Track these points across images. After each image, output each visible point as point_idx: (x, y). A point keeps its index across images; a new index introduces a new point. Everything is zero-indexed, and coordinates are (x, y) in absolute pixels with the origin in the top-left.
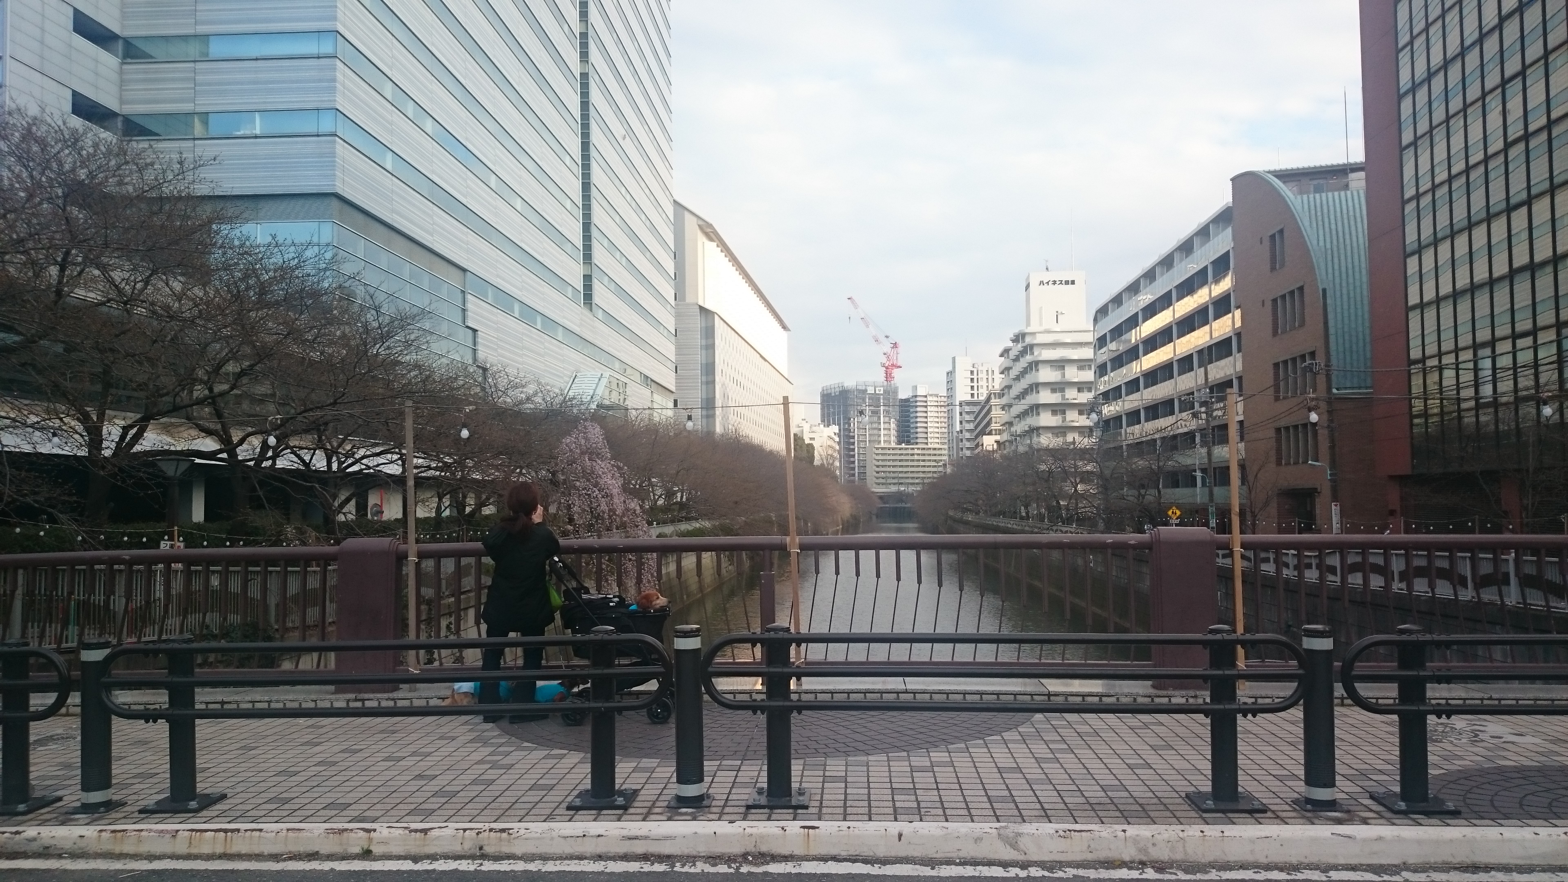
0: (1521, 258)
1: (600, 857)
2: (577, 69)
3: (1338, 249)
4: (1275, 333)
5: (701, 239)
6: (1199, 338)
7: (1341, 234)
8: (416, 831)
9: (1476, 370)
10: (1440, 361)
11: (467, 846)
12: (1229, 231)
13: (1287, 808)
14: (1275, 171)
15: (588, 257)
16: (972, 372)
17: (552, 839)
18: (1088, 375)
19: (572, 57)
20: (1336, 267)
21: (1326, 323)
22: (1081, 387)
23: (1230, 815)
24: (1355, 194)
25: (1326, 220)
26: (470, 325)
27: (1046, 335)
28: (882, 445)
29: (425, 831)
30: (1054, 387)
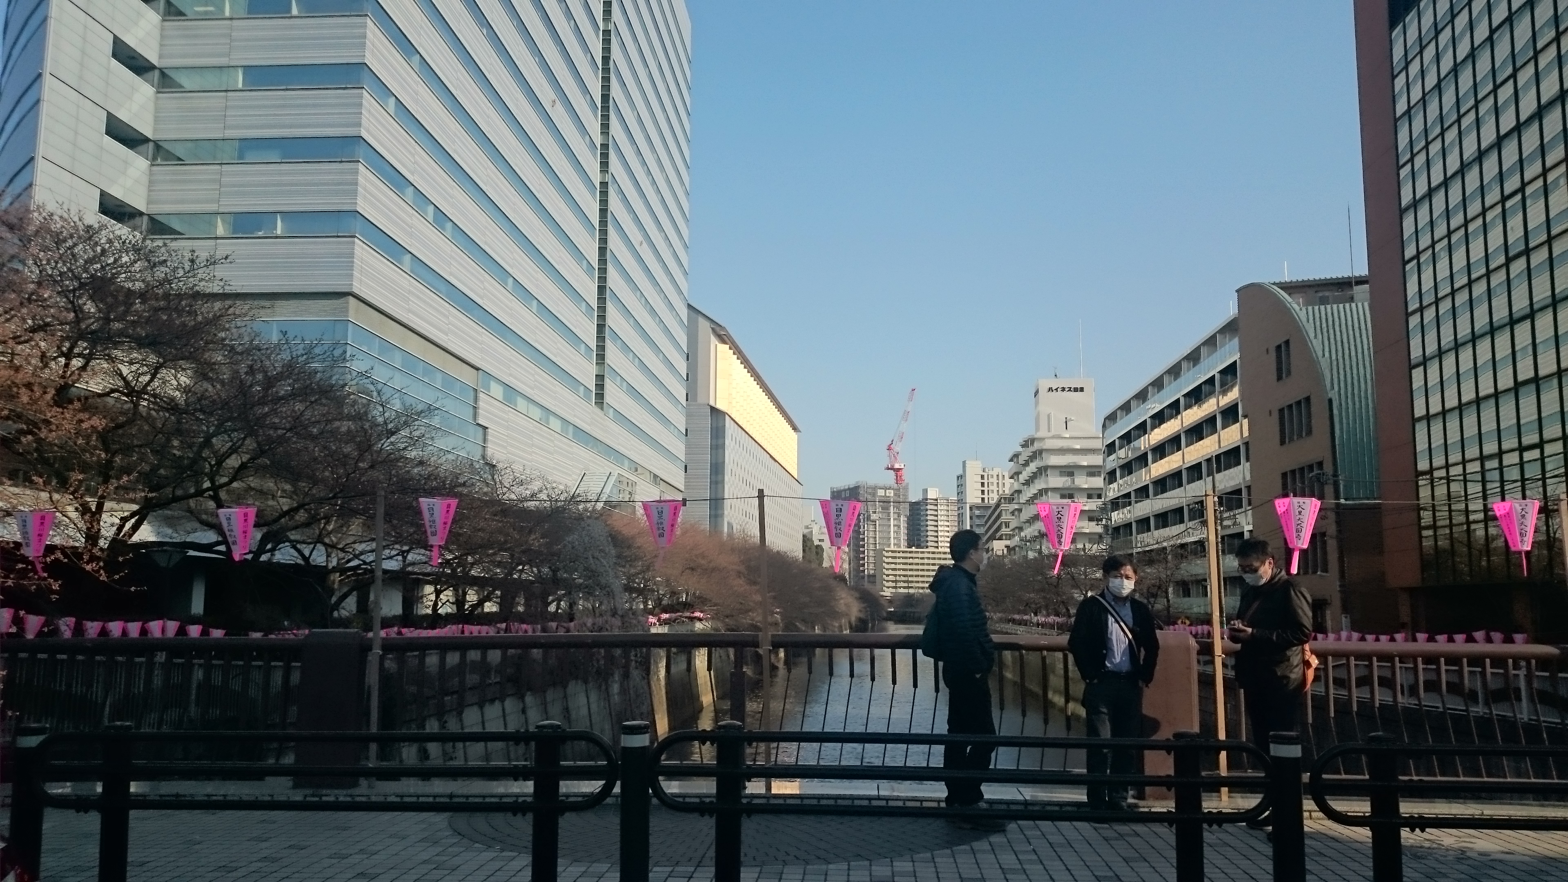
0: (1526, 372)
2: (597, 179)
3: (1344, 360)
4: (1282, 441)
5: (714, 340)
6: (1207, 447)
7: (1346, 345)
9: (1484, 482)
10: (1448, 472)
12: (1236, 341)
14: (1281, 283)
15: (601, 358)
16: (982, 477)
18: (1098, 482)
19: (593, 167)
20: (1342, 379)
21: (1333, 433)
22: (1091, 494)
24: (1360, 306)
25: (1332, 332)
26: (480, 422)
27: (1055, 440)
28: (892, 548)
30: (1064, 492)
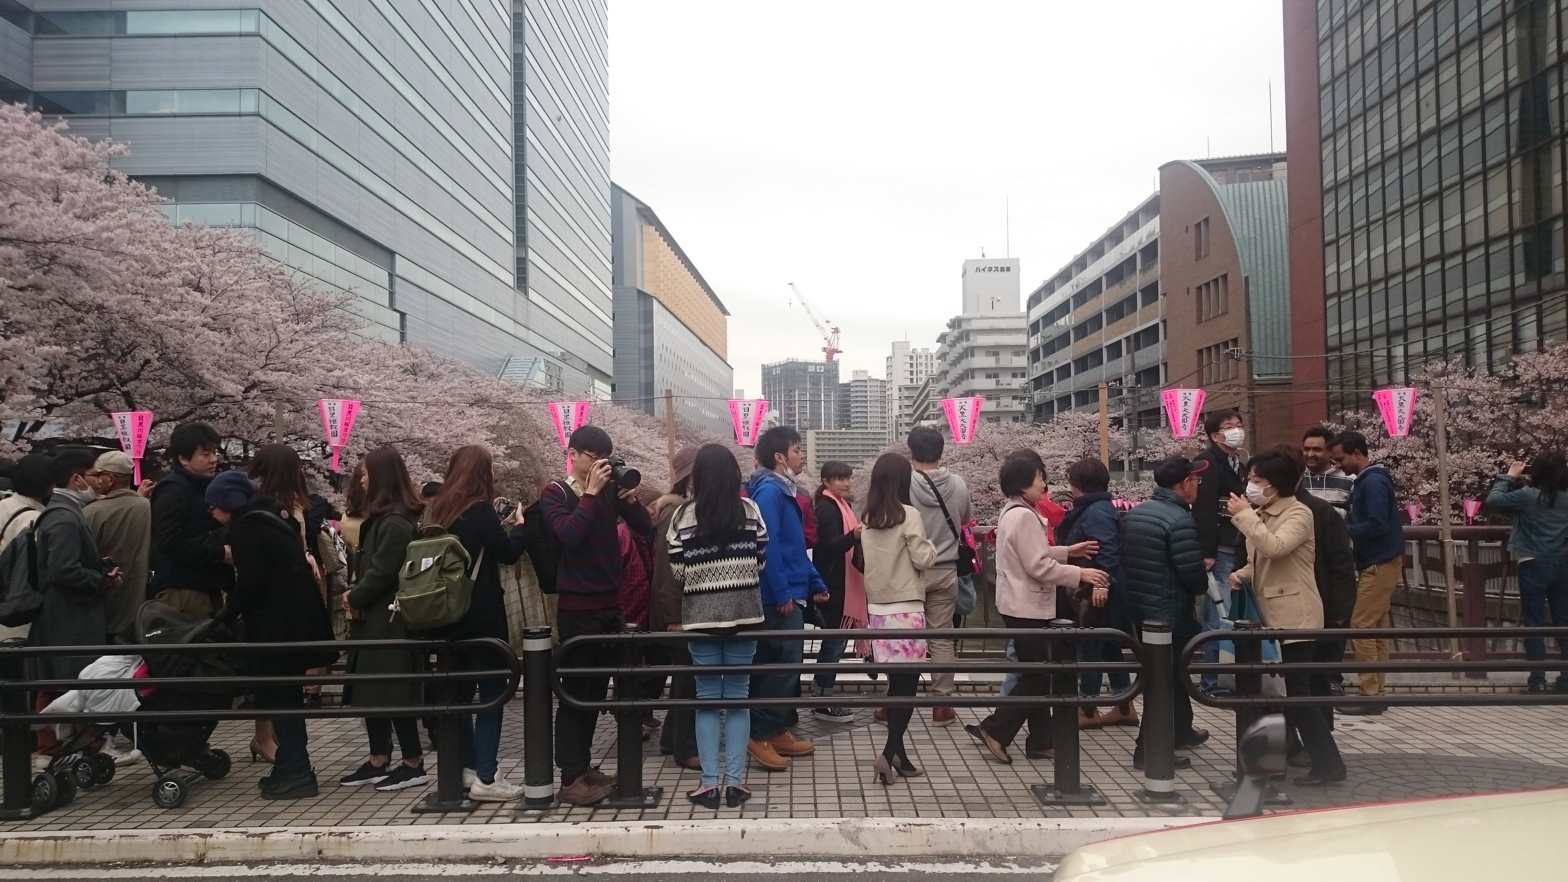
0: (1432, 249)
1: (441, 860)
2: (511, 50)
3: (1262, 238)
4: (1199, 321)
5: (640, 223)
6: (1126, 326)
7: (1264, 223)
8: (254, 835)
9: (1389, 356)
10: (1356, 349)
11: (306, 850)
12: (1157, 218)
13: (1128, 799)
14: (1201, 161)
15: (521, 239)
16: (911, 358)
17: (392, 842)
18: (1022, 361)
19: (506, 38)
20: (1259, 255)
21: (1248, 311)
22: (1016, 373)
23: (1069, 807)
24: (1279, 183)
25: (1250, 209)
27: (982, 321)
28: (823, 429)
29: (263, 836)
30: (989, 372)
